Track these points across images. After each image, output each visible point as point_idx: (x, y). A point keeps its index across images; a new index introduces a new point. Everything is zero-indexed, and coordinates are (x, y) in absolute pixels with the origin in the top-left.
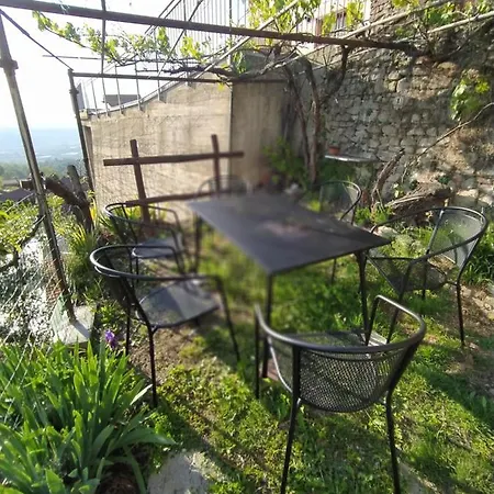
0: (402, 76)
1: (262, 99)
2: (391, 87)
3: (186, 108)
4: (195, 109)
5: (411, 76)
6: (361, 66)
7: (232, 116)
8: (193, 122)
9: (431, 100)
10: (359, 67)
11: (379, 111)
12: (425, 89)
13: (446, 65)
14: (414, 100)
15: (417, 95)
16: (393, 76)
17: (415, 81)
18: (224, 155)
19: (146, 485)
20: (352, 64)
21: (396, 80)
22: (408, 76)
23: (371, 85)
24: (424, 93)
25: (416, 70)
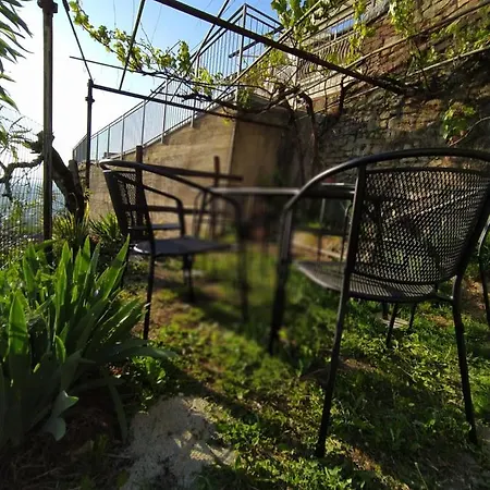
0: (392, 115)
1: (262, 140)
2: (383, 124)
3: (189, 148)
4: (197, 147)
5: (401, 114)
6: (353, 110)
7: (234, 149)
8: (193, 159)
9: (421, 131)
10: (352, 113)
11: (372, 145)
12: (415, 122)
13: (433, 102)
14: (405, 133)
15: (408, 128)
16: (384, 116)
17: (405, 118)
18: (224, 177)
19: (129, 425)
20: (346, 111)
21: (388, 119)
22: (398, 115)
23: (365, 125)
24: (414, 127)
25: (405, 109)
